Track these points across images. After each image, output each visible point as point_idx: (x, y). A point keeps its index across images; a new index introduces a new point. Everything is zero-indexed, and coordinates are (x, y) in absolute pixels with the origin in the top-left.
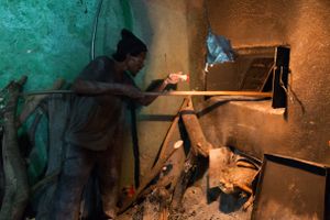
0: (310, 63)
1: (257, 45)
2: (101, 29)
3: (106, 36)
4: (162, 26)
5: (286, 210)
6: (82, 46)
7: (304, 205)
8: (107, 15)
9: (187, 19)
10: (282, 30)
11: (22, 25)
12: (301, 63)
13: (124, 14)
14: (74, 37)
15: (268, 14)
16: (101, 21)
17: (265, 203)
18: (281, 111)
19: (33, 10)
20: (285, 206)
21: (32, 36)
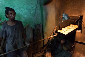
2: (36, 13)
3: (37, 14)
4: (49, 12)
5: (81, 54)
6: (32, 17)
8: (37, 10)
9: (55, 10)
10: (80, 12)
11: (21, 13)
13: (41, 10)
14: (31, 15)
15: (77, 8)
17: (76, 53)
18: (80, 31)
19: (23, 10)
20: (81, 53)
21: (23, 15)
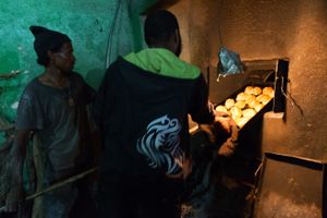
0: (307, 74)
1: (257, 59)
2: (114, 46)
5: (287, 200)
7: (303, 196)
8: (119, 33)
10: (281, 45)
12: (299, 73)
14: (91, 53)
16: (115, 38)
17: (266, 195)
18: (280, 115)
20: (286, 197)
